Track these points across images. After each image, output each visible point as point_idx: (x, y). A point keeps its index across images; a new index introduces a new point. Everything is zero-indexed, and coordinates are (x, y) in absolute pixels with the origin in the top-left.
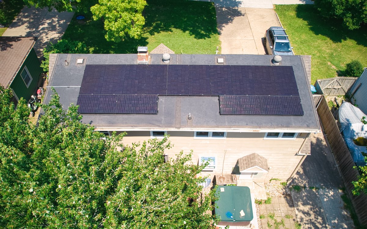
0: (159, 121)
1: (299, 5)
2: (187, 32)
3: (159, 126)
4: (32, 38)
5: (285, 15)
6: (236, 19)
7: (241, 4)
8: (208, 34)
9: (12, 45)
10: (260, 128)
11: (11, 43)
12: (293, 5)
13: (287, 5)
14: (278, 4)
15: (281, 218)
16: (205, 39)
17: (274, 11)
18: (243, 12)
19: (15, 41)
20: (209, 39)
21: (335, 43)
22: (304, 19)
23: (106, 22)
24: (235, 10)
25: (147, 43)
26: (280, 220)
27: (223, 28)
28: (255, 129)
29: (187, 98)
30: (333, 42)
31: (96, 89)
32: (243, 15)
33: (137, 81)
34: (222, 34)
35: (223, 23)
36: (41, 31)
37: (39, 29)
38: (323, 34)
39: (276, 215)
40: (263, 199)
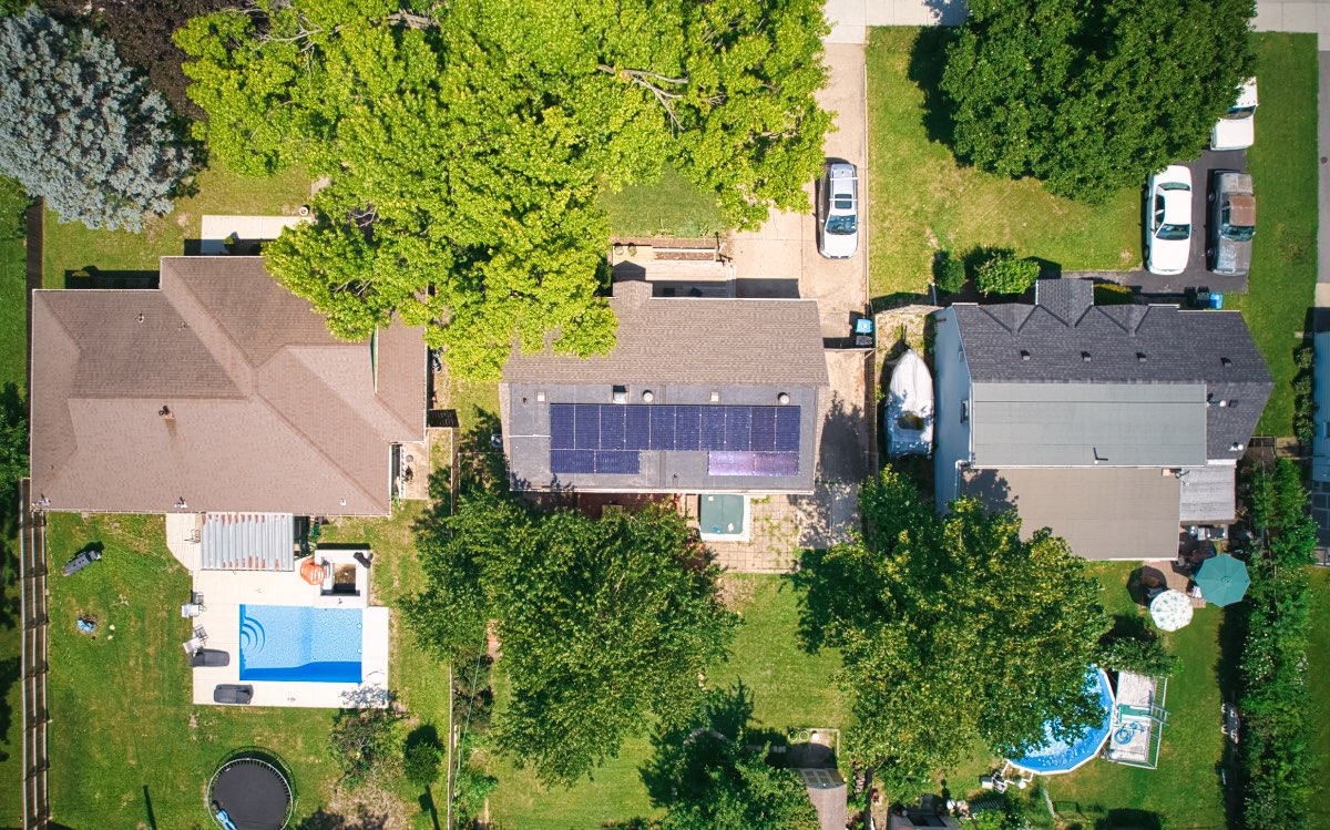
5: (883, 70)
12: (912, 28)
13: (898, 27)
14: (878, 24)
15: (778, 520)
17: (863, 53)
21: (960, 168)
26: (777, 524)
39: (773, 518)
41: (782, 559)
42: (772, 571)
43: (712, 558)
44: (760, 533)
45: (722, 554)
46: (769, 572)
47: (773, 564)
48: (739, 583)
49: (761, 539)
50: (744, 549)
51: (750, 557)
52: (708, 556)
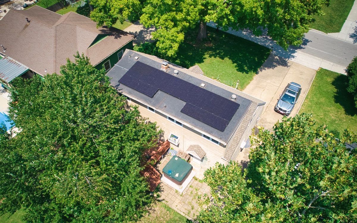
0: (150, 102)
1: (342, 75)
2: (235, 64)
3: (149, 104)
4: (133, 36)
5: (322, 79)
6: (279, 68)
7: (294, 58)
8: (248, 70)
9: (121, 37)
10: (195, 127)
11: (121, 35)
12: (337, 73)
13: (332, 72)
14: (324, 68)
15: (201, 193)
16: (243, 73)
17: (316, 72)
18: (289, 64)
19: (124, 35)
20: (246, 74)
21: (346, 114)
22: (336, 88)
23: (158, 43)
24: (285, 61)
25: (203, 62)
26: (200, 194)
27: (263, 71)
28: (192, 126)
29: (171, 97)
30: (345, 113)
31: (134, 74)
32: (288, 67)
33: (154, 78)
34: (258, 74)
35: (266, 67)
36: (149, 32)
37: (149, 30)
38: (341, 104)
39: (200, 190)
40: (199, 178)
41: (192, 212)
42: (184, 215)
43: (160, 191)
44: (189, 194)
45: (165, 192)
46: (182, 214)
47: (186, 212)
48: (164, 211)
49: (188, 196)
50: (177, 196)
51: (177, 202)
52: (158, 189)
